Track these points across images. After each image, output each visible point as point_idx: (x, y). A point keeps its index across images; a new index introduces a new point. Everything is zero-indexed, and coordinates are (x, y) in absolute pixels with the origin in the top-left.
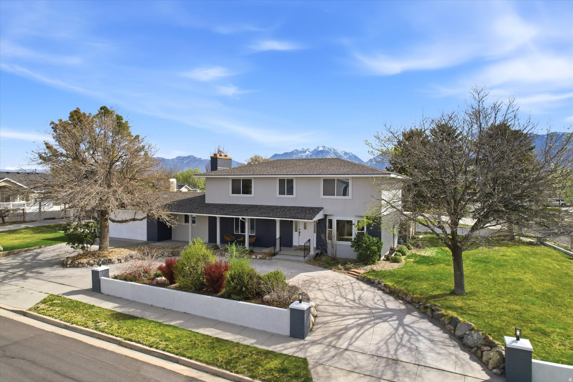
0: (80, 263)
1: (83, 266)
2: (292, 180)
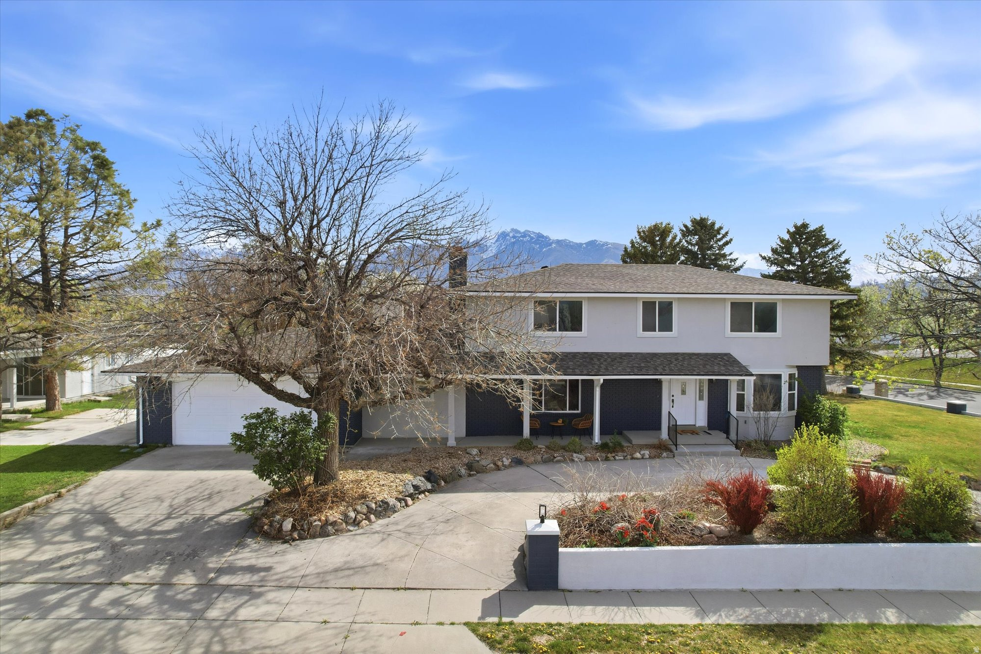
0: (326, 523)
1: (337, 530)
2: (670, 304)
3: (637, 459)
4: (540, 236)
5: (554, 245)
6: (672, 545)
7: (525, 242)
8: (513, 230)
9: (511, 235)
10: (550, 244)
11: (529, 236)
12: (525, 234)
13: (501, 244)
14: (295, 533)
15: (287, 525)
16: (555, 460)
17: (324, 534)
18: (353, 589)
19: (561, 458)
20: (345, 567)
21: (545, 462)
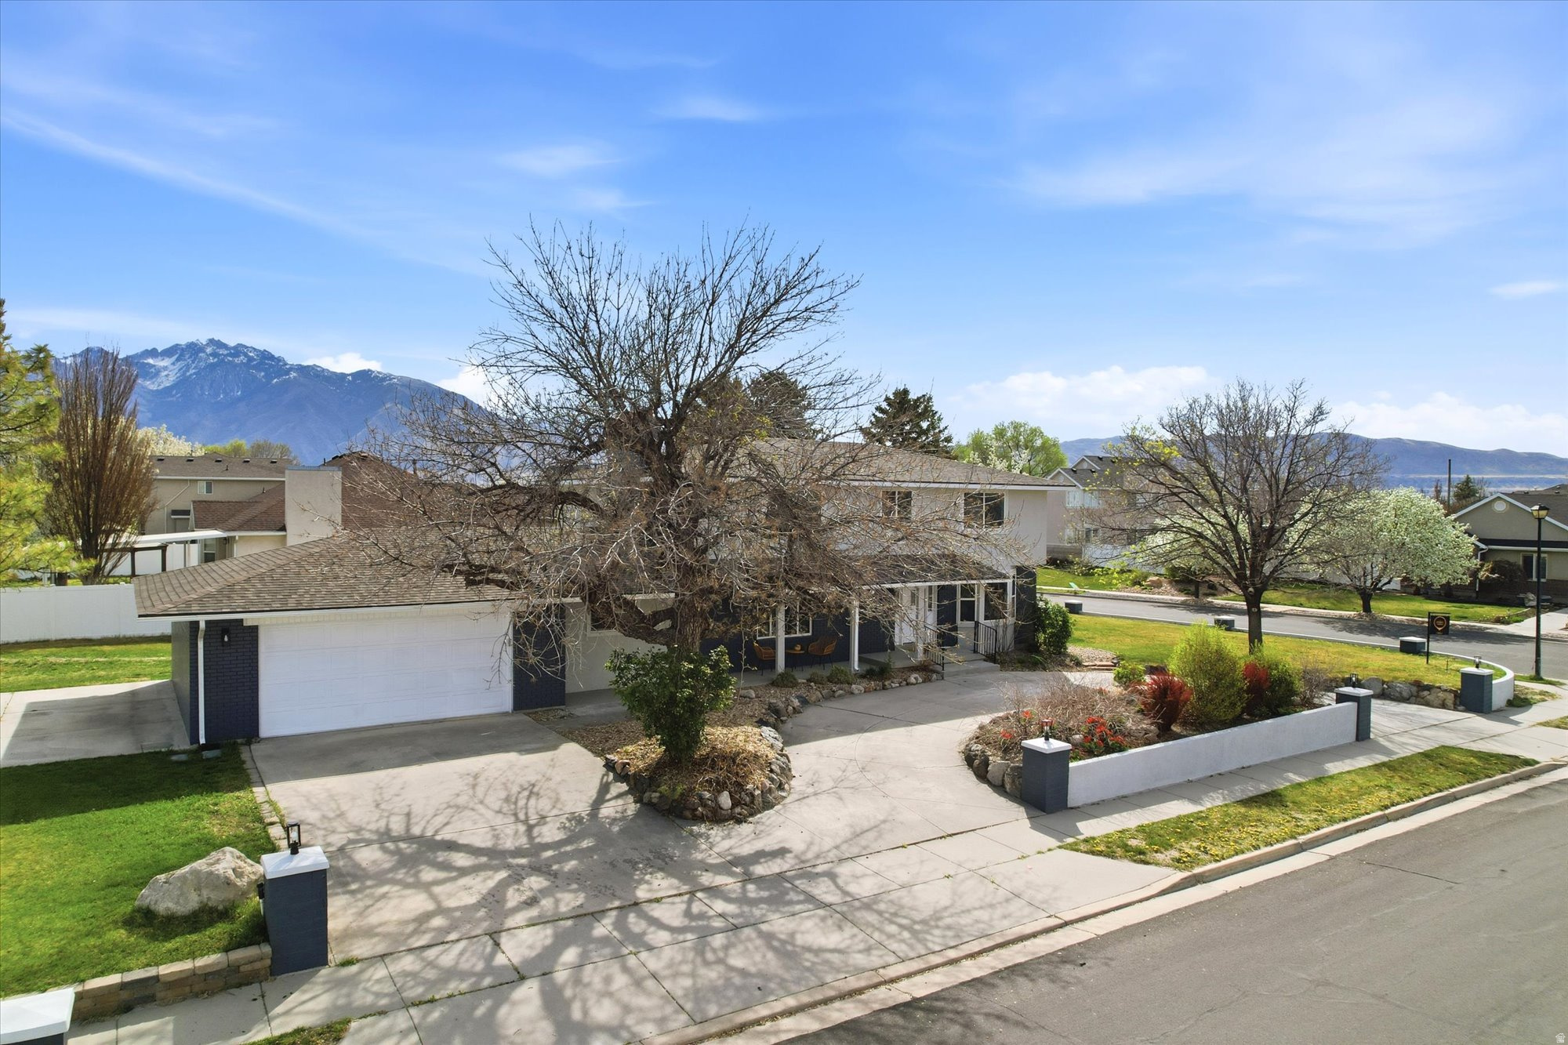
2: (909, 494)
3: (913, 684)
4: (266, 356)
5: (293, 375)
6: (1098, 756)
7: (236, 366)
8: (212, 342)
9: (209, 350)
10: (288, 372)
11: (246, 355)
12: (239, 350)
13: (188, 367)
14: (738, 810)
15: (725, 800)
16: (837, 694)
17: (768, 805)
18: (903, 847)
19: (841, 692)
20: (858, 831)
21: (826, 698)
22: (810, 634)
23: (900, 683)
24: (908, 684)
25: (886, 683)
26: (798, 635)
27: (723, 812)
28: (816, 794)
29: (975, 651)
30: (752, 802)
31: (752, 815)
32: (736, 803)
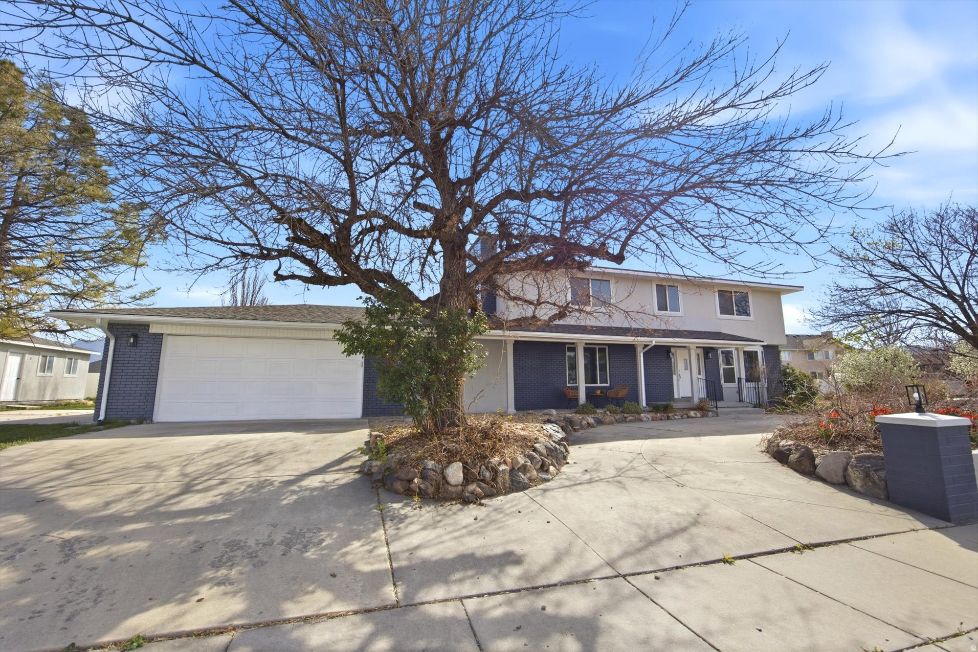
0: (513, 468)
2: (676, 287)
3: (694, 418)
14: (472, 487)
15: (455, 473)
16: (628, 419)
17: (517, 486)
18: (725, 561)
19: (631, 418)
20: (652, 535)
21: (618, 422)
22: (608, 385)
23: (682, 416)
24: (688, 417)
25: (670, 415)
26: (599, 385)
27: (450, 488)
28: (590, 482)
29: (741, 401)
30: (494, 479)
31: (490, 496)
32: (468, 478)
